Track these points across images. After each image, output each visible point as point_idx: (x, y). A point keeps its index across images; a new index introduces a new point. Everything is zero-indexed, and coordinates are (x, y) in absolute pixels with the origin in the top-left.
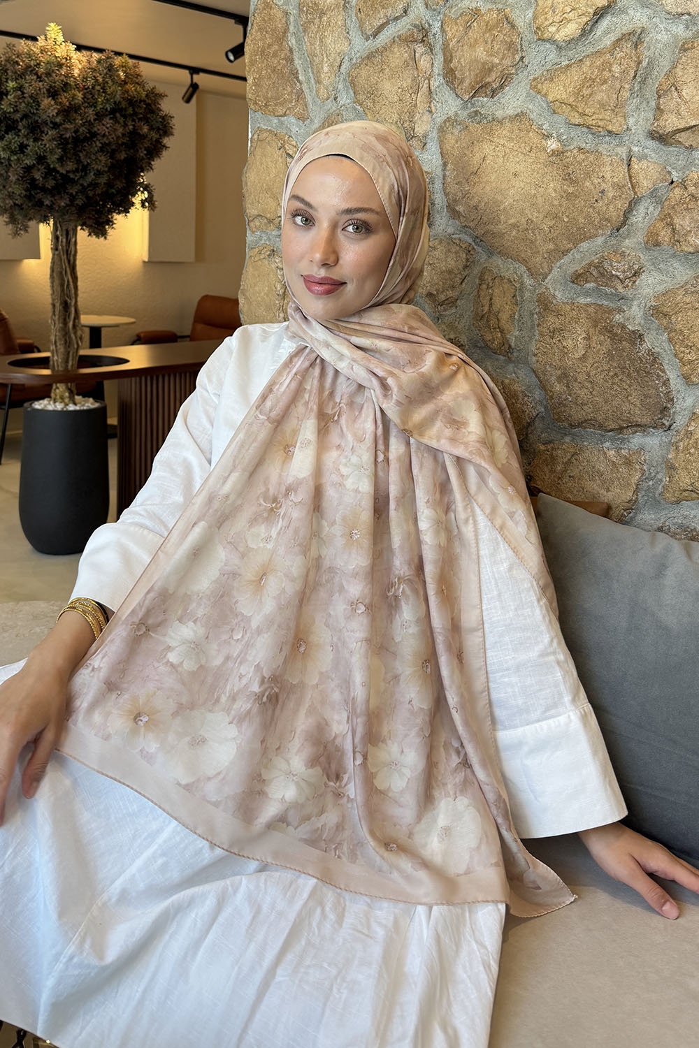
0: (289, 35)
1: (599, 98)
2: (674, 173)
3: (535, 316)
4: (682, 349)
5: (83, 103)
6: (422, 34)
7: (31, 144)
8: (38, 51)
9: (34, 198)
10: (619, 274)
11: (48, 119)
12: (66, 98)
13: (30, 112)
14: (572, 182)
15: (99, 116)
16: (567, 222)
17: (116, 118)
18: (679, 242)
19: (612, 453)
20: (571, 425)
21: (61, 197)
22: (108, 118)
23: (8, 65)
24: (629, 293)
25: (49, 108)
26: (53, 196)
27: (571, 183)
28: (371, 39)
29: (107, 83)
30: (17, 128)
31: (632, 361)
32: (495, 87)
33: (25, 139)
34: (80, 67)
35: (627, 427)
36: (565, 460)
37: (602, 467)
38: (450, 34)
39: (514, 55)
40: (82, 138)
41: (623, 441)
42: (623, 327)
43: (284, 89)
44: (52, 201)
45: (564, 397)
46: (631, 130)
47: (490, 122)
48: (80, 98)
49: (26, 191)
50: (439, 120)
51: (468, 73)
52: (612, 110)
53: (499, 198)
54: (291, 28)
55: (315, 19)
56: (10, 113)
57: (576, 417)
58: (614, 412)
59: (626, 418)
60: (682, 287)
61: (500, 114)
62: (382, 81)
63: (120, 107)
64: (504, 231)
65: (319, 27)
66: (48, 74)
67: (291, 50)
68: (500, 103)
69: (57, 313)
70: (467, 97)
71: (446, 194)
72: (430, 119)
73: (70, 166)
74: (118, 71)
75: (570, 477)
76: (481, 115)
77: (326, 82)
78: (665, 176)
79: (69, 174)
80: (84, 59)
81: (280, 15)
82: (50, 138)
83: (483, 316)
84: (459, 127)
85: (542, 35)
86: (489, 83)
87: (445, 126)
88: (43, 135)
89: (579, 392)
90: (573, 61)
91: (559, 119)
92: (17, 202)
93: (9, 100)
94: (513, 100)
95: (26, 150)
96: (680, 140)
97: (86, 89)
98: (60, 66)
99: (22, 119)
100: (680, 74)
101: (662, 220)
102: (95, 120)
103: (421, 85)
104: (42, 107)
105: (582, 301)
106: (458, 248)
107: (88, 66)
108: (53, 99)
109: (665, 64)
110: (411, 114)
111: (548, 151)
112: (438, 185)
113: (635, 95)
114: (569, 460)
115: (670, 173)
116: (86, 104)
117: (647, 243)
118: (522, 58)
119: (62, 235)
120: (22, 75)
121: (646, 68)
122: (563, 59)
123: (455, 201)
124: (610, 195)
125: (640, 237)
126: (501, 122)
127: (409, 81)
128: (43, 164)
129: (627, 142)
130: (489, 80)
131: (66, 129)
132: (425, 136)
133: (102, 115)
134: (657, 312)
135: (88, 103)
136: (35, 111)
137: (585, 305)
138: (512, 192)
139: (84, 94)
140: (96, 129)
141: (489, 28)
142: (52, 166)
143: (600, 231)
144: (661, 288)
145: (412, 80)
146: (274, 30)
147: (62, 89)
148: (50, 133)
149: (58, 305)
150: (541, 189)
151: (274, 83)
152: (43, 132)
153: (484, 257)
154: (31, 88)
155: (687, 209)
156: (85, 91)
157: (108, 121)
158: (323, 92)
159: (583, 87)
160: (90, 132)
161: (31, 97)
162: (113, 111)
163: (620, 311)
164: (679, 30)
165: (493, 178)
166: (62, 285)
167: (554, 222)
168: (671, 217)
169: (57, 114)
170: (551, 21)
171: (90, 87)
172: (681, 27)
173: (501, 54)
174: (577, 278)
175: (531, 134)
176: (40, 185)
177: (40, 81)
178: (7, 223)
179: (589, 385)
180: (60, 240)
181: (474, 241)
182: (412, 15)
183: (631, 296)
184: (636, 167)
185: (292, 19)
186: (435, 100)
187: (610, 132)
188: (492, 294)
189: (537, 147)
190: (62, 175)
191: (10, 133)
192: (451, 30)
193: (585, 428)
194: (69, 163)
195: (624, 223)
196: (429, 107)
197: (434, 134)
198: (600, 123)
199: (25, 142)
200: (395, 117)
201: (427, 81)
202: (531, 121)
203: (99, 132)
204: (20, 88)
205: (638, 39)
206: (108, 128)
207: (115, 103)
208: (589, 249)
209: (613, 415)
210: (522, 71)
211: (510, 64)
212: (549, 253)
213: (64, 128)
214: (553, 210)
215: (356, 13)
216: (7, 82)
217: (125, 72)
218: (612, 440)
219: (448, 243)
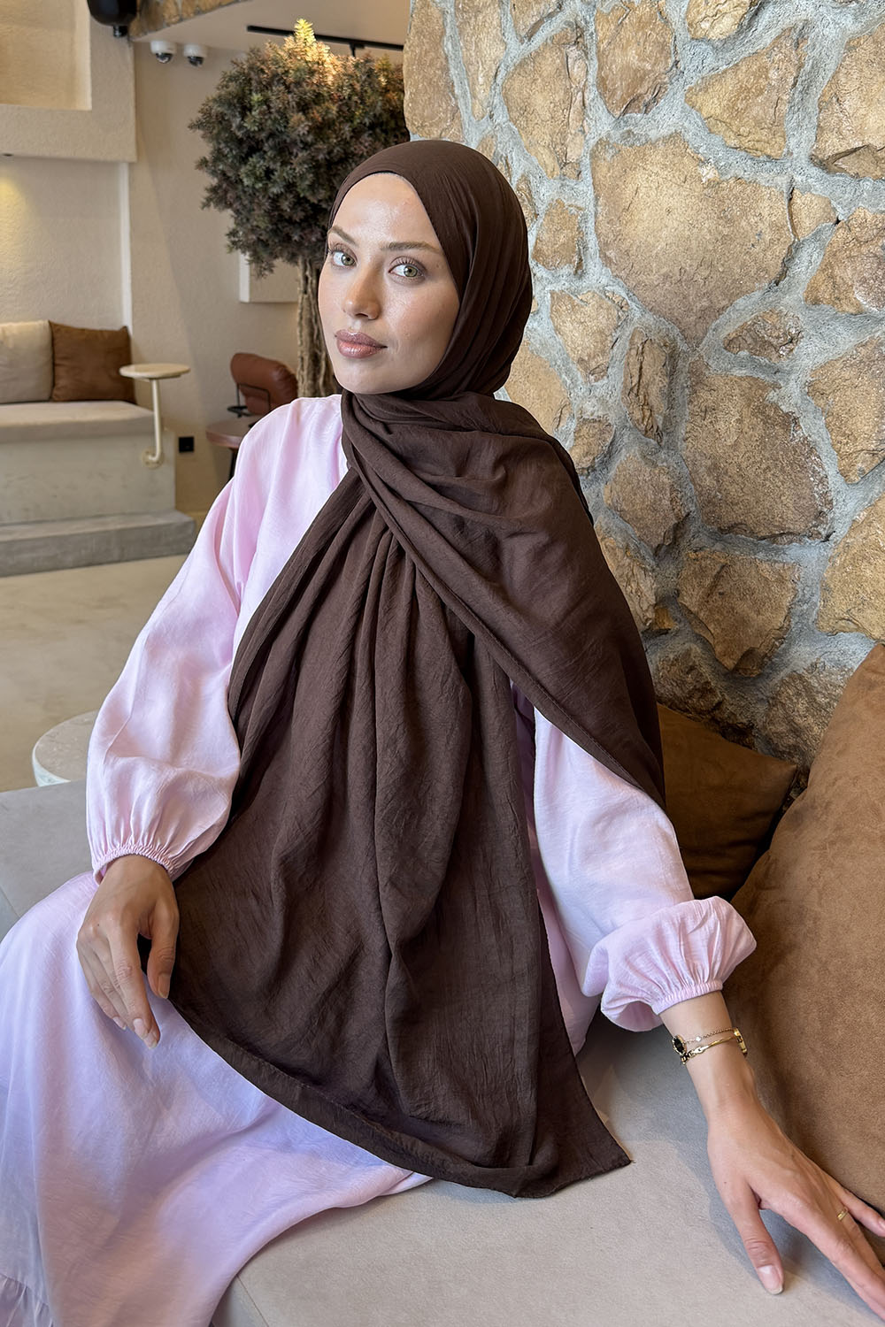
0: (445, 39)
1: (754, 113)
2: (840, 210)
3: (687, 390)
4: (839, 438)
5: (338, 118)
6: (577, 35)
7: (278, 168)
8: (285, 56)
9: (281, 232)
10: (772, 340)
11: (298, 138)
12: (318, 112)
13: (277, 129)
14: (730, 221)
15: (356, 133)
16: (723, 272)
17: (375, 133)
18: (838, 299)
19: (765, 566)
20: (720, 528)
21: (312, 231)
22: (366, 135)
23: (252, 73)
24: (784, 363)
25: (300, 125)
26: (302, 231)
27: (726, 222)
28: (526, 41)
29: (366, 91)
30: (261, 149)
31: (786, 451)
32: (647, 100)
33: (271, 163)
34: (334, 73)
35: (781, 534)
36: (715, 573)
37: (753, 583)
38: (600, 35)
39: (667, 59)
40: (336, 160)
41: (777, 551)
42: (777, 408)
43: (440, 106)
44: (301, 236)
45: (713, 494)
46: (792, 153)
47: (643, 145)
48: (334, 112)
49: (272, 225)
50: (592, 142)
51: (619, 83)
52: (769, 128)
53: (651, 240)
54: (448, 30)
55: (471, 18)
56: (254, 132)
57: (727, 521)
58: (765, 514)
59: (777, 524)
60: (841, 358)
61: (653, 134)
62: (534, 94)
63: (381, 120)
64: (656, 283)
65: (474, 28)
66: (298, 83)
67: (446, 58)
68: (655, 121)
69: (305, 367)
70: (619, 113)
71: (598, 236)
72: (583, 142)
73: (322, 194)
74: (378, 77)
75: (720, 594)
76: (634, 135)
77: (481, 96)
78: (829, 213)
79: (321, 204)
80: (338, 63)
81: (436, 14)
82: (300, 161)
83: (632, 389)
84: (611, 151)
85: (695, 33)
86: (641, 95)
87: (597, 148)
88: (293, 157)
89: (730, 488)
90: (731, 65)
91: (717, 139)
92: (262, 238)
93: (253, 117)
94: (668, 116)
95: (272, 177)
96: (843, 166)
97: (341, 100)
98: (312, 72)
99: (268, 139)
100: (843, 80)
101: (824, 270)
102: (351, 137)
103: (574, 99)
104: (291, 124)
105: (738, 372)
106: (610, 303)
107: (343, 70)
108: (304, 114)
109: (832, 66)
110: (563, 135)
111: (704, 180)
112: (591, 224)
113: (796, 109)
114: (718, 573)
115: (834, 209)
116: (342, 119)
117: (806, 301)
118: (676, 63)
119: (312, 276)
120: (268, 86)
121: (810, 72)
122: (720, 63)
123: (606, 244)
124: (768, 238)
125: (800, 292)
126: (654, 145)
127: (562, 93)
128: (291, 192)
129: (789, 170)
130: (641, 91)
131: (318, 150)
132: (579, 163)
133: (358, 132)
134: (813, 390)
135: (344, 117)
136: (283, 130)
137: (739, 378)
138: (665, 233)
139: (340, 107)
140: (352, 149)
141: (642, 25)
142: (302, 195)
143: (757, 284)
144: (821, 359)
145: (566, 92)
146: (430, 33)
147: (314, 101)
148: (300, 155)
149: (306, 358)
150: (695, 230)
151: (429, 98)
152: (291, 154)
153: (638, 315)
154: (278, 101)
155: (849, 257)
156: (340, 103)
157: (366, 138)
158: (477, 106)
159: (738, 99)
160: (346, 153)
161: (278, 111)
162: (372, 127)
163: (776, 386)
164: (849, 23)
165: (645, 215)
166: (311, 335)
167: (708, 272)
168: (832, 268)
169: (308, 132)
170: (703, 15)
171: (346, 97)
172: (850, 18)
173: (654, 58)
174: (730, 344)
175: (685, 160)
176: (287, 217)
177: (289, 92)
178: (250, 262)
179: (740, 480)
180: (309, 281)
181: (628, 294)
182: (567, 10)
183: (788, 369)
184: (798, 201)
185: (449, 18)
186: (589, 117)
187: (769, 156)
188: (641, 363)
189: (691, 176)
190: (313, 205)
191: (254, 156)
192: (602, 29)
193: (737, 534)
194: (321, 191)
195: (783, 274)
196: (582, 126)
197: (587, 161)
198: (758, 146)
199: (271, 167)
200: (547, 138)
201: (580, 94)
202: (686, 144)
203: (356, 152)
204: (266, 101)
205: (800, 35)
206: (366, 147)
207: (375, 115)
208: (747, 307)
209: (765, 519)
210: (678, 80)
211: (662, 70)
212: (703, 310)
213: (316, 149)
214: (707, 256)
215: (511, 10)
216: (251, 94)
217: (386, 77)
218: (767, 550)
219: (601, 298)
